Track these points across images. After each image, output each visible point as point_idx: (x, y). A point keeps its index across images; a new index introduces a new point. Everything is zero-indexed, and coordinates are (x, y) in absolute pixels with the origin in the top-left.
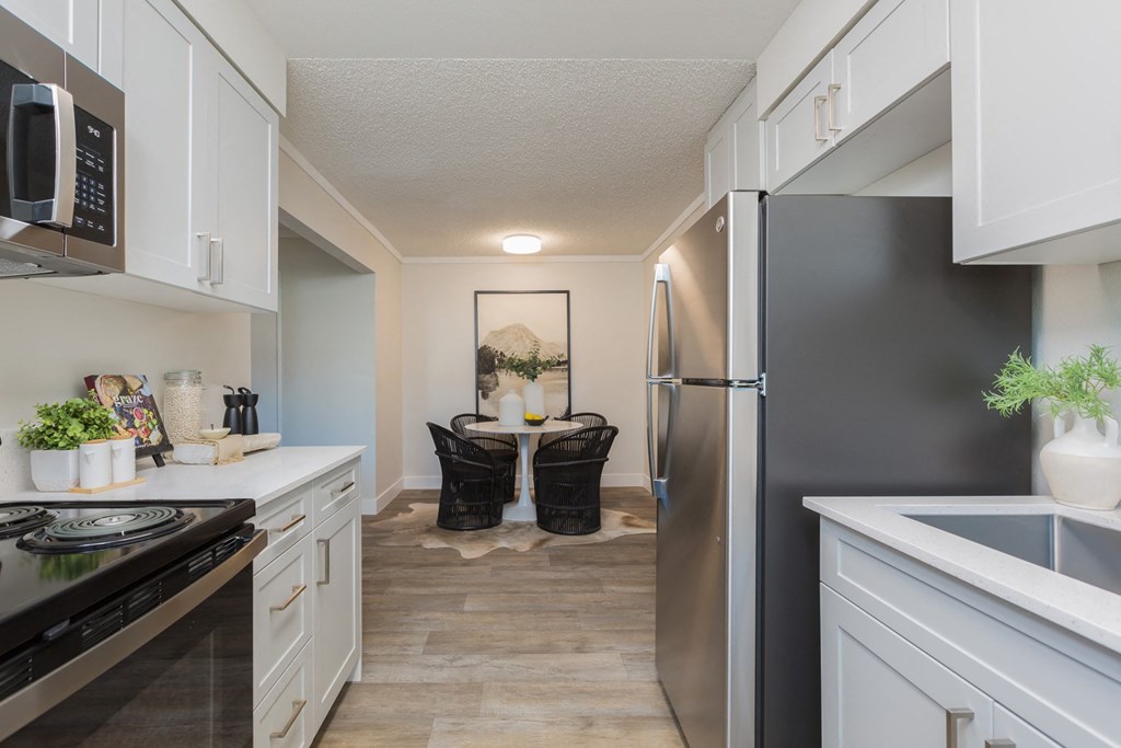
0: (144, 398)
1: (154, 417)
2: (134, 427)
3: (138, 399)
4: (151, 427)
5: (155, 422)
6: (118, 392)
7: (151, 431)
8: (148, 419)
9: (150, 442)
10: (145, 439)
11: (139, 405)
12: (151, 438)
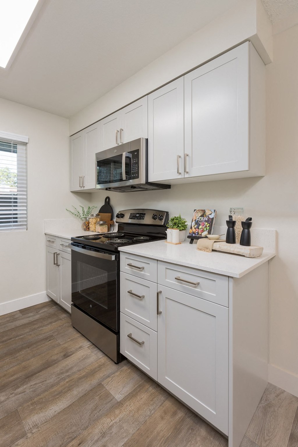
0: (209, 218)
1: (209, 226)
2: (198, 228)
3: (206, 219)
4: (205, 229)
5: (208, 228)
6: (200, 215)
7: (204, 231)
8: (206, 227)
9: (201, 235)
10: (200, 233)
11: (206, 221)
12: (202, 234)
